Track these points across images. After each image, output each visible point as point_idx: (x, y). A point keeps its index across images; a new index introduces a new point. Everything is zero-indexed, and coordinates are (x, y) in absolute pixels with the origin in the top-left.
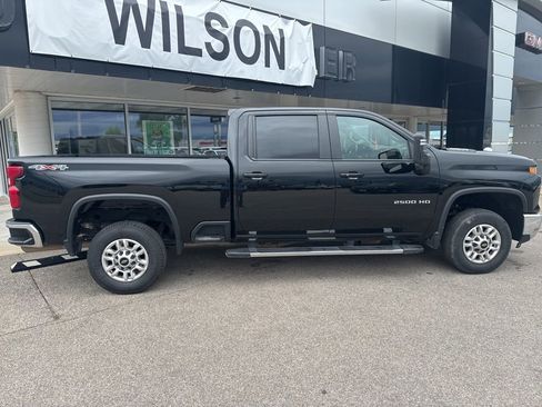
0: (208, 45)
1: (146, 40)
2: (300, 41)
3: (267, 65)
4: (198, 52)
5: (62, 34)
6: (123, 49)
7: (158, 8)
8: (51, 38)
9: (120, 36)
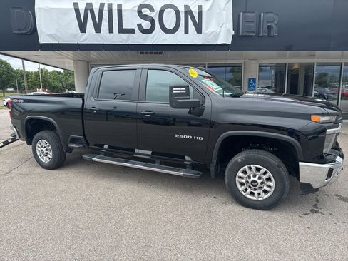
0: (139, 26)
1: (98, 29)
2: (218, 11)
3: (186, 32)
4: (132, 31)
5: (52, 32)
6: (85, 35)
7: (106, 8)
8: (48, 34)
9: (83, 28)
